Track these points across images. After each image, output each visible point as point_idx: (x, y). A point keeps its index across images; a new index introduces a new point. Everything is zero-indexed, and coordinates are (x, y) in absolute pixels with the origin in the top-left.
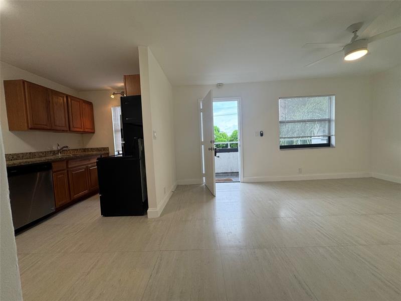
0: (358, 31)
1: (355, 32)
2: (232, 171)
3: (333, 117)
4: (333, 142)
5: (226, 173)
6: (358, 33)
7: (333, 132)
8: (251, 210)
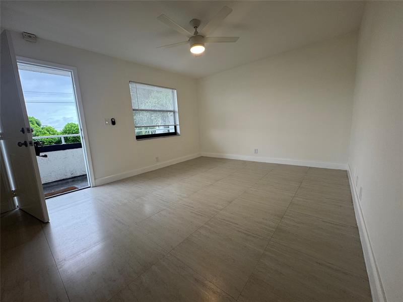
0: (199, 27)
1: (196, 27)
2: (73, 176)
3: (177, 110)
4: (178, 131)
5: (64, 180)
6: (198, 30)
7: (178, 123)
8: (116, 220)
